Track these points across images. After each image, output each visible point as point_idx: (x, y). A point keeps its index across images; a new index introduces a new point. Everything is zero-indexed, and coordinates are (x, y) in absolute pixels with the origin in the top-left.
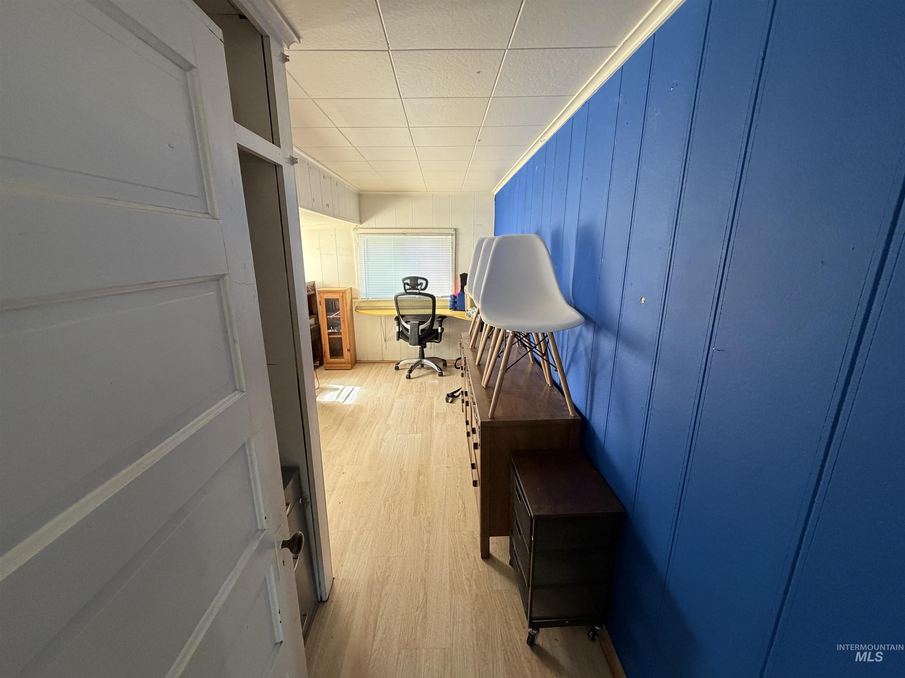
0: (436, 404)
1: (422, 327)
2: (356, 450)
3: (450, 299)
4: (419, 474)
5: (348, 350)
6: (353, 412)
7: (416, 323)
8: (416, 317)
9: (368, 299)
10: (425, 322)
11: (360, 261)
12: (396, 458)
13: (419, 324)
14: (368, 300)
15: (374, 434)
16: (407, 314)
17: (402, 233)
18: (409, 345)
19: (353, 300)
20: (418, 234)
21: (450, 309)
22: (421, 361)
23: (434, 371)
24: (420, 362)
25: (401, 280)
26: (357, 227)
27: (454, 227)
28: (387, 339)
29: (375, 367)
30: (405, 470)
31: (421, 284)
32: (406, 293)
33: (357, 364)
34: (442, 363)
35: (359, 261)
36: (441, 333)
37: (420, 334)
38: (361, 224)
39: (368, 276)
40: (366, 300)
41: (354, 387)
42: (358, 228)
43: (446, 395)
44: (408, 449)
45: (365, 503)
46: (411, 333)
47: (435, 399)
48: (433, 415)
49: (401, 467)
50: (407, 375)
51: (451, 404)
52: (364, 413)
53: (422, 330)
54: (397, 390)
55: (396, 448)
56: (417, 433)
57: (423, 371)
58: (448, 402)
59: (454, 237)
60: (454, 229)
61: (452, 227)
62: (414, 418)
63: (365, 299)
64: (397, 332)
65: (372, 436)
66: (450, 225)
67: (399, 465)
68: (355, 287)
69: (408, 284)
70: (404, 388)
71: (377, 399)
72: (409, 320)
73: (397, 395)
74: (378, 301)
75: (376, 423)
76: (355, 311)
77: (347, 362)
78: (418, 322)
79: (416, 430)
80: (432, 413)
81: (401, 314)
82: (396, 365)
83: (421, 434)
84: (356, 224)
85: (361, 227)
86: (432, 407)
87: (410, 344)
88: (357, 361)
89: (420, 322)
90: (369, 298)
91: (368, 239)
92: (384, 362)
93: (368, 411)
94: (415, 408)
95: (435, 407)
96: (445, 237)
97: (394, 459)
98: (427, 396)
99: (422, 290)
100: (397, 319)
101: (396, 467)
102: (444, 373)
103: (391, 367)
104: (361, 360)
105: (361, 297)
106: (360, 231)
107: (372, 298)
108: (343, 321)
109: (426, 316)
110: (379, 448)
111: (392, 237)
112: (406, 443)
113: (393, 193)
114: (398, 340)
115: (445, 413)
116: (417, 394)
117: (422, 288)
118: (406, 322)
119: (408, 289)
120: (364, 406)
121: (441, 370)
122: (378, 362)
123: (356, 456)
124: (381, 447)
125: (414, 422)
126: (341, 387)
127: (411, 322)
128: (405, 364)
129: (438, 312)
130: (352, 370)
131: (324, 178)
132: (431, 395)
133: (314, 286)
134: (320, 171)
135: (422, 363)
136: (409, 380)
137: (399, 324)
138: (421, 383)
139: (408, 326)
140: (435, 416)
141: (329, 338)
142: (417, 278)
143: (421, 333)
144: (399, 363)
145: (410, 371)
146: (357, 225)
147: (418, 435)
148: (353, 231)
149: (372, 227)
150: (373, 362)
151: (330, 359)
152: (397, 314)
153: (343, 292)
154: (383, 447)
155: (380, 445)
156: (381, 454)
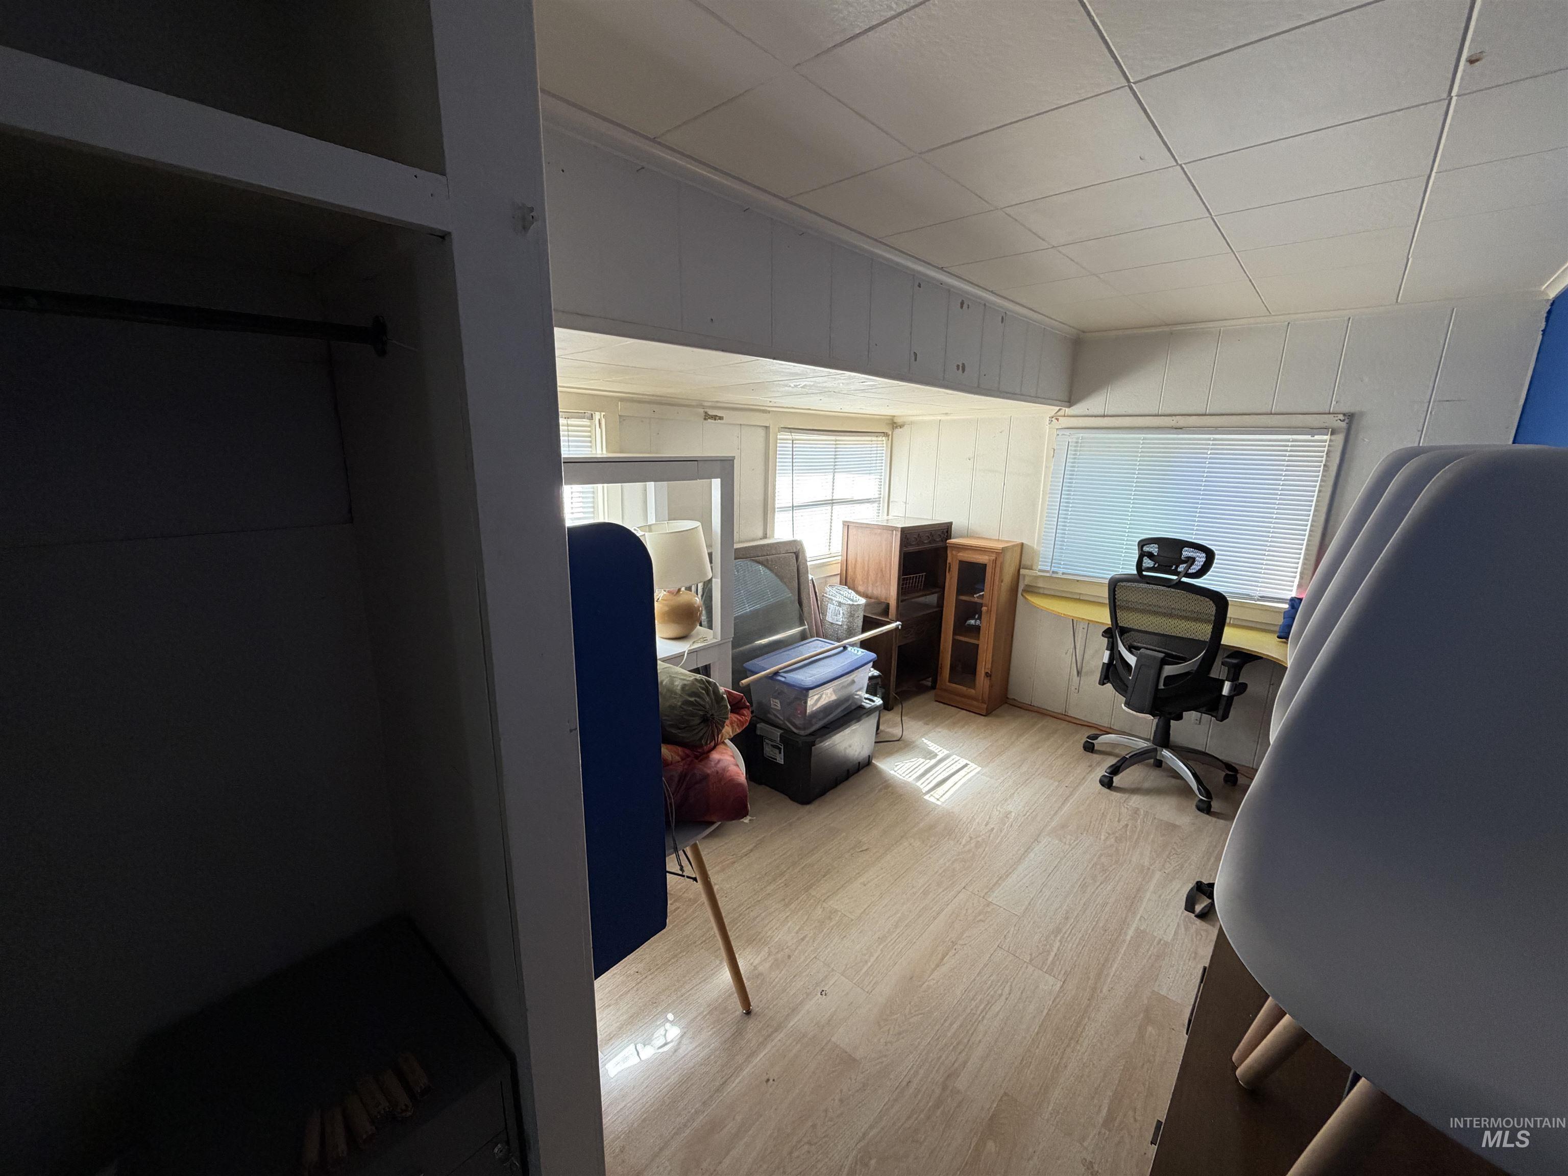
0: (1149, 900)
1: (1169, 670)
2: (881, 940)
3: (1286, 606)
4: (991, 1129)
5: (987, 673)
6: (931, 827)
7: (1155, 658)
8: (1166, 639)
9: (1053, 572)
10: (1185, 660)
11: (1050, 489)
12: (957, 1025)
13: (1164, 662)
14: (1054, 575)
15: (942, 916)
16: (1136, 627)
17: (1172, 428)
18: (1123, 705)
19: (1021, 570)
20: (1216, 430)
21: (1279, 637)
22: (1156, 749)
23: (1186, 791)
24: (1153, 754)
25: (1137, 543)
26: (1059, 413)
27: (1346, 410)
28: (1084, 670)
29: (1040, 725)
30: (959, 1086)
31: (1191, 561)
32: (1138, 577)
33: (1007, 705)
34: (1224, 774)
35: (1049, 487)
36: (1230, 699)
37: (1161, 686)
38: (1070, 407)
39: (1065, 522)
40: (1048, 575)
41: (968, 762)
42: (1060, 416)
43: (1190, 885)
44: (1001, 1016)
46: (1136, 679)
47: (1154, 881)
48: (1126, 934)
49: (956, 1065)
50: (1104, 776)
51: (1198, 922)
52: (952, 843)
53: (1168, 678)
54: (1060, 808)
55: (974, 993)
56: (1050, 972)
57: (1153, 778)
58: (1193, 912)
59: (1340, 438)
60: (1344, 415)
61: (1338, 410)
62: (1067, 918)
63: (1047, 572)
64: (1104, 663)
65: (935, 918)
66: (1334, 403)
67: (953, 1057)
68: (1032, 541)
69: (1150, 555)
70: (1081, 809)
71: (1001, 816)
72: (1139, 645)
73: (1053, 824)
74: (1078, 581)
75: (963, 885)
76: (1022, 595)
77: (980, 698)
78: (1162, 655)
79: (1053, 963)
80: (1124, 923)
81: (1120, 625)
82: (1088, 737)
83: (1059, 984)
84: (1059, 408)
85: (1070, 414)
86: (1132, 901)
87: (1127, 704)
88: (1008, 698)
89: (1167, 655)
90: (1057, 573)
91: (1080, 441)
92: (1068, 718)
93: (964, 842)
94: (1084, 887)
95: (1141, 910)
96: (1309, 437)
97: (953, 1024)
98: (1134, 859)
99: (1188, 575)
100: (1108, 633)
101: (943, 1057)
102: (1216, 805)
103: (1078, 737)
104: (1016, 699)
105: (1040, 567)
106: (1064, 422)
107: (1063, 574)
108: (987, 611)
109: (1194, 644)
110: (933, 965)
111: (1142, 436)
112: (1007, 990)
113: (1167, 329)
114: (1104, 684)
115: (1166, 944)
116: (1108, 843)
117: (1190, 571)
118: (1130, 649)
119: (1148, 569)
120: (962, 822)
121: (1208, 795)
122: (1052, 714)
123: (872, 959)
124: (937, 966)
125: (1058, 931)
126: (942, 752)
127: (1142, 650)
128: (1114, 745)
129: (1231, 637)
130: (986, 718)
131: (962, 307)
132: (1146, 864)
133: (947, 532)
134: (949, 291)
135: (1158, 758)
136: (1106, 790)
137: (1112, 647)
138: (1136, 811)
139: (1132, 660)
140: (1128, 938)
141: (954, 640)
142: (1177, 545)
143: (1164, 685)
144: (1095, 737)
145: (1115, 770)
146: (1060, 410)
147: (1051, 980)
148: (1048, 422)
149: (1096, 413)
150: (1041, 713)
151: (950, 681)
152: (1110, 622)
153: (999, 554)
154: (944, 969)
155: (940, 956)
156: (929, 987)
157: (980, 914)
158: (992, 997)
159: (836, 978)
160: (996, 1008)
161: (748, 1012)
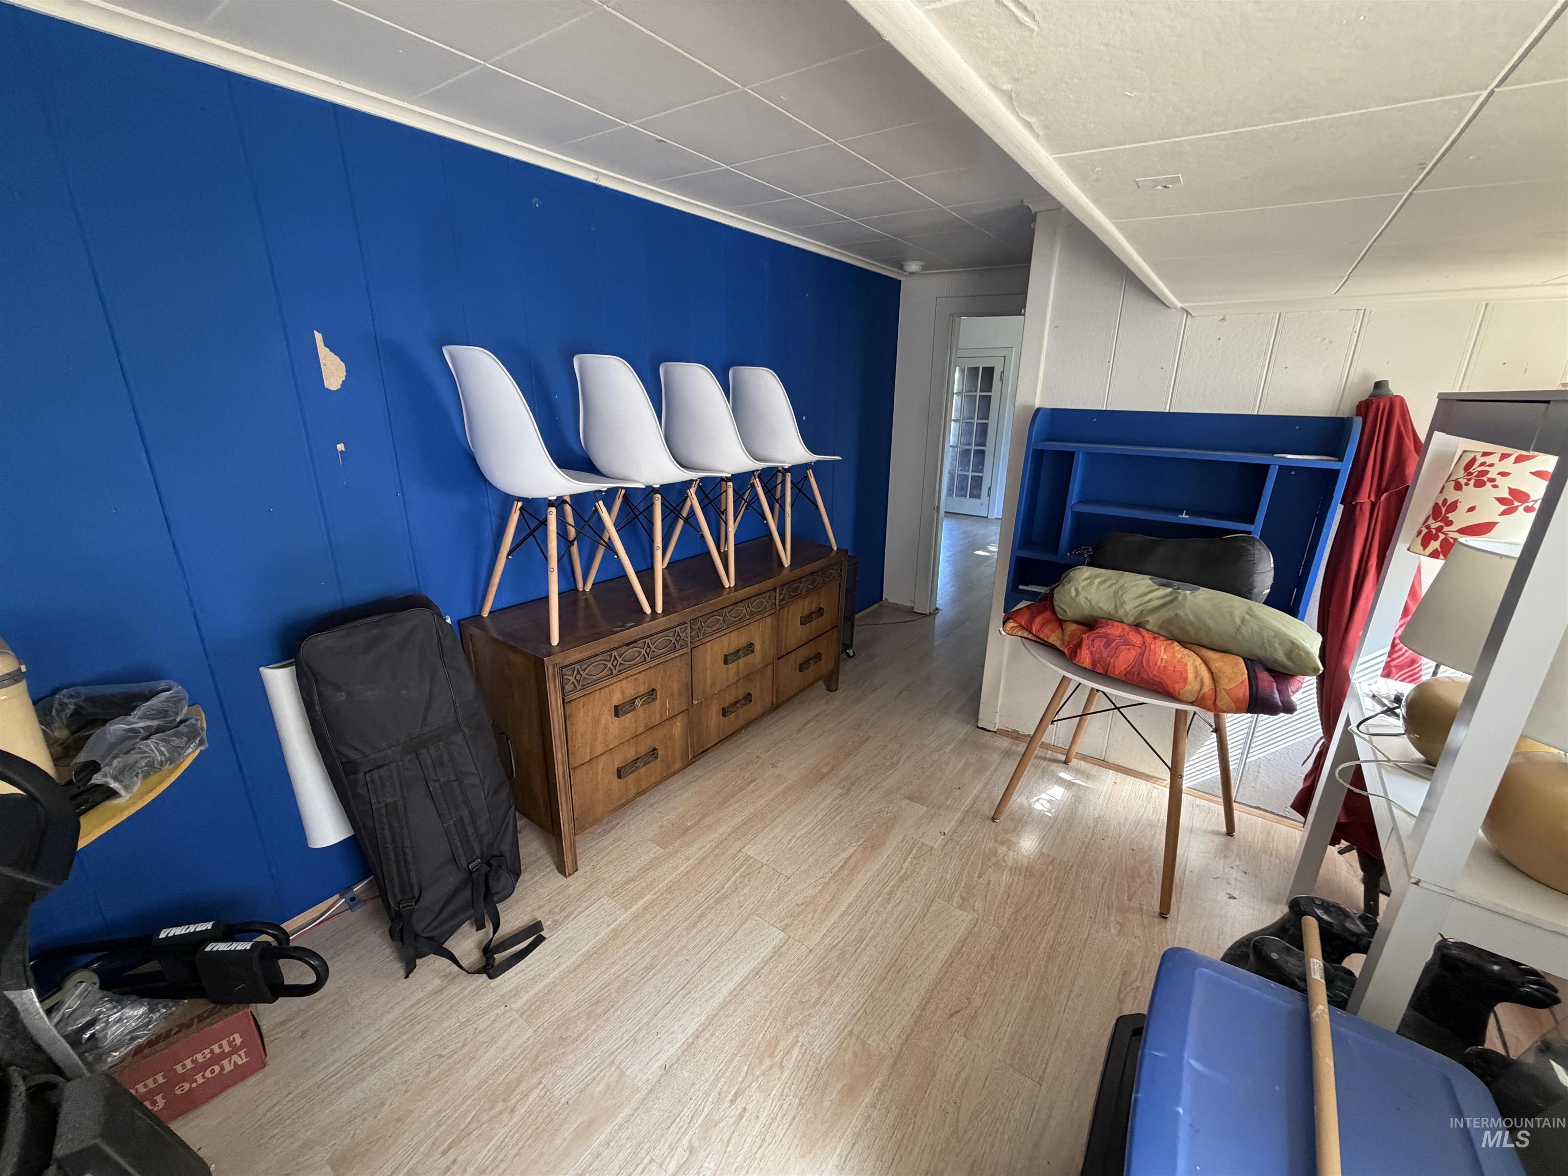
4: (822, 777)
12: (838, 818)
30: (839, 791)
45: (923, 773)
55: (821, 839)
67: (842, 803)
97: (842, 818)
101: (848, 802)
110: (854, 858)
124: (849, 858)
154: (845, 855)
155: (847, 865)
156: (858, 841)
157: (799, 914)
158: (806, 837)
159: (937, 843)
160: (807, 828)
161: (993, 819)
